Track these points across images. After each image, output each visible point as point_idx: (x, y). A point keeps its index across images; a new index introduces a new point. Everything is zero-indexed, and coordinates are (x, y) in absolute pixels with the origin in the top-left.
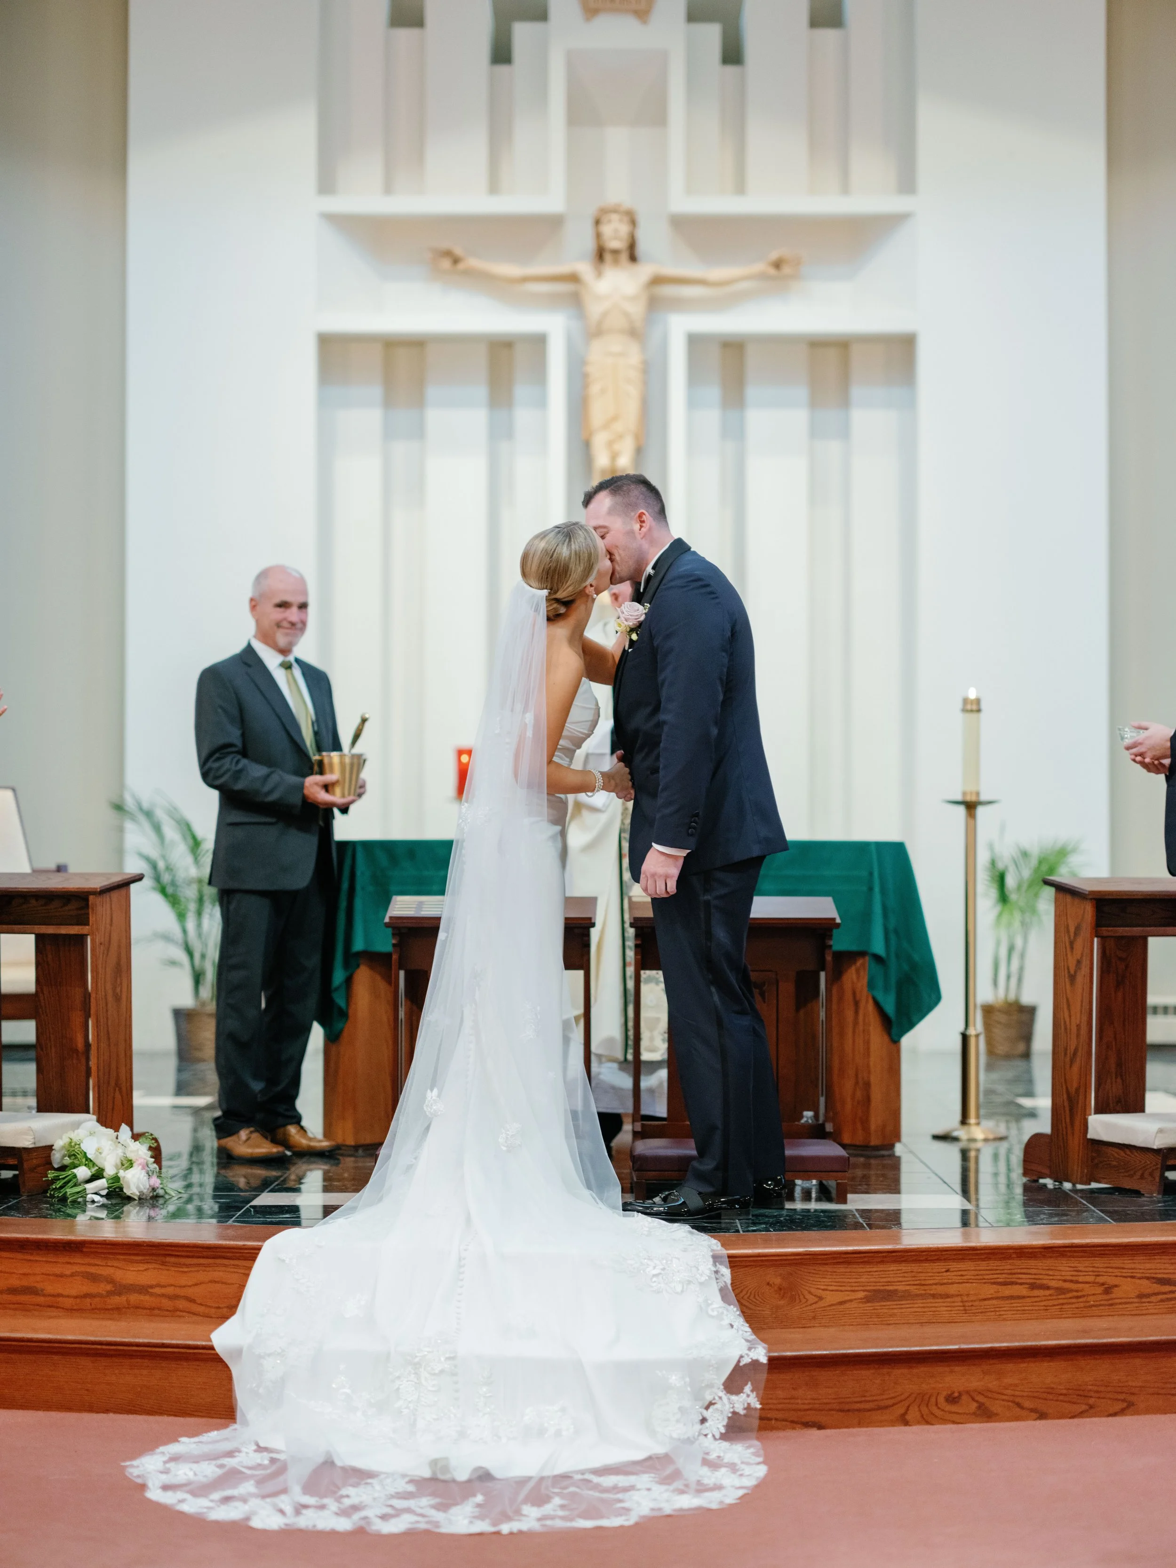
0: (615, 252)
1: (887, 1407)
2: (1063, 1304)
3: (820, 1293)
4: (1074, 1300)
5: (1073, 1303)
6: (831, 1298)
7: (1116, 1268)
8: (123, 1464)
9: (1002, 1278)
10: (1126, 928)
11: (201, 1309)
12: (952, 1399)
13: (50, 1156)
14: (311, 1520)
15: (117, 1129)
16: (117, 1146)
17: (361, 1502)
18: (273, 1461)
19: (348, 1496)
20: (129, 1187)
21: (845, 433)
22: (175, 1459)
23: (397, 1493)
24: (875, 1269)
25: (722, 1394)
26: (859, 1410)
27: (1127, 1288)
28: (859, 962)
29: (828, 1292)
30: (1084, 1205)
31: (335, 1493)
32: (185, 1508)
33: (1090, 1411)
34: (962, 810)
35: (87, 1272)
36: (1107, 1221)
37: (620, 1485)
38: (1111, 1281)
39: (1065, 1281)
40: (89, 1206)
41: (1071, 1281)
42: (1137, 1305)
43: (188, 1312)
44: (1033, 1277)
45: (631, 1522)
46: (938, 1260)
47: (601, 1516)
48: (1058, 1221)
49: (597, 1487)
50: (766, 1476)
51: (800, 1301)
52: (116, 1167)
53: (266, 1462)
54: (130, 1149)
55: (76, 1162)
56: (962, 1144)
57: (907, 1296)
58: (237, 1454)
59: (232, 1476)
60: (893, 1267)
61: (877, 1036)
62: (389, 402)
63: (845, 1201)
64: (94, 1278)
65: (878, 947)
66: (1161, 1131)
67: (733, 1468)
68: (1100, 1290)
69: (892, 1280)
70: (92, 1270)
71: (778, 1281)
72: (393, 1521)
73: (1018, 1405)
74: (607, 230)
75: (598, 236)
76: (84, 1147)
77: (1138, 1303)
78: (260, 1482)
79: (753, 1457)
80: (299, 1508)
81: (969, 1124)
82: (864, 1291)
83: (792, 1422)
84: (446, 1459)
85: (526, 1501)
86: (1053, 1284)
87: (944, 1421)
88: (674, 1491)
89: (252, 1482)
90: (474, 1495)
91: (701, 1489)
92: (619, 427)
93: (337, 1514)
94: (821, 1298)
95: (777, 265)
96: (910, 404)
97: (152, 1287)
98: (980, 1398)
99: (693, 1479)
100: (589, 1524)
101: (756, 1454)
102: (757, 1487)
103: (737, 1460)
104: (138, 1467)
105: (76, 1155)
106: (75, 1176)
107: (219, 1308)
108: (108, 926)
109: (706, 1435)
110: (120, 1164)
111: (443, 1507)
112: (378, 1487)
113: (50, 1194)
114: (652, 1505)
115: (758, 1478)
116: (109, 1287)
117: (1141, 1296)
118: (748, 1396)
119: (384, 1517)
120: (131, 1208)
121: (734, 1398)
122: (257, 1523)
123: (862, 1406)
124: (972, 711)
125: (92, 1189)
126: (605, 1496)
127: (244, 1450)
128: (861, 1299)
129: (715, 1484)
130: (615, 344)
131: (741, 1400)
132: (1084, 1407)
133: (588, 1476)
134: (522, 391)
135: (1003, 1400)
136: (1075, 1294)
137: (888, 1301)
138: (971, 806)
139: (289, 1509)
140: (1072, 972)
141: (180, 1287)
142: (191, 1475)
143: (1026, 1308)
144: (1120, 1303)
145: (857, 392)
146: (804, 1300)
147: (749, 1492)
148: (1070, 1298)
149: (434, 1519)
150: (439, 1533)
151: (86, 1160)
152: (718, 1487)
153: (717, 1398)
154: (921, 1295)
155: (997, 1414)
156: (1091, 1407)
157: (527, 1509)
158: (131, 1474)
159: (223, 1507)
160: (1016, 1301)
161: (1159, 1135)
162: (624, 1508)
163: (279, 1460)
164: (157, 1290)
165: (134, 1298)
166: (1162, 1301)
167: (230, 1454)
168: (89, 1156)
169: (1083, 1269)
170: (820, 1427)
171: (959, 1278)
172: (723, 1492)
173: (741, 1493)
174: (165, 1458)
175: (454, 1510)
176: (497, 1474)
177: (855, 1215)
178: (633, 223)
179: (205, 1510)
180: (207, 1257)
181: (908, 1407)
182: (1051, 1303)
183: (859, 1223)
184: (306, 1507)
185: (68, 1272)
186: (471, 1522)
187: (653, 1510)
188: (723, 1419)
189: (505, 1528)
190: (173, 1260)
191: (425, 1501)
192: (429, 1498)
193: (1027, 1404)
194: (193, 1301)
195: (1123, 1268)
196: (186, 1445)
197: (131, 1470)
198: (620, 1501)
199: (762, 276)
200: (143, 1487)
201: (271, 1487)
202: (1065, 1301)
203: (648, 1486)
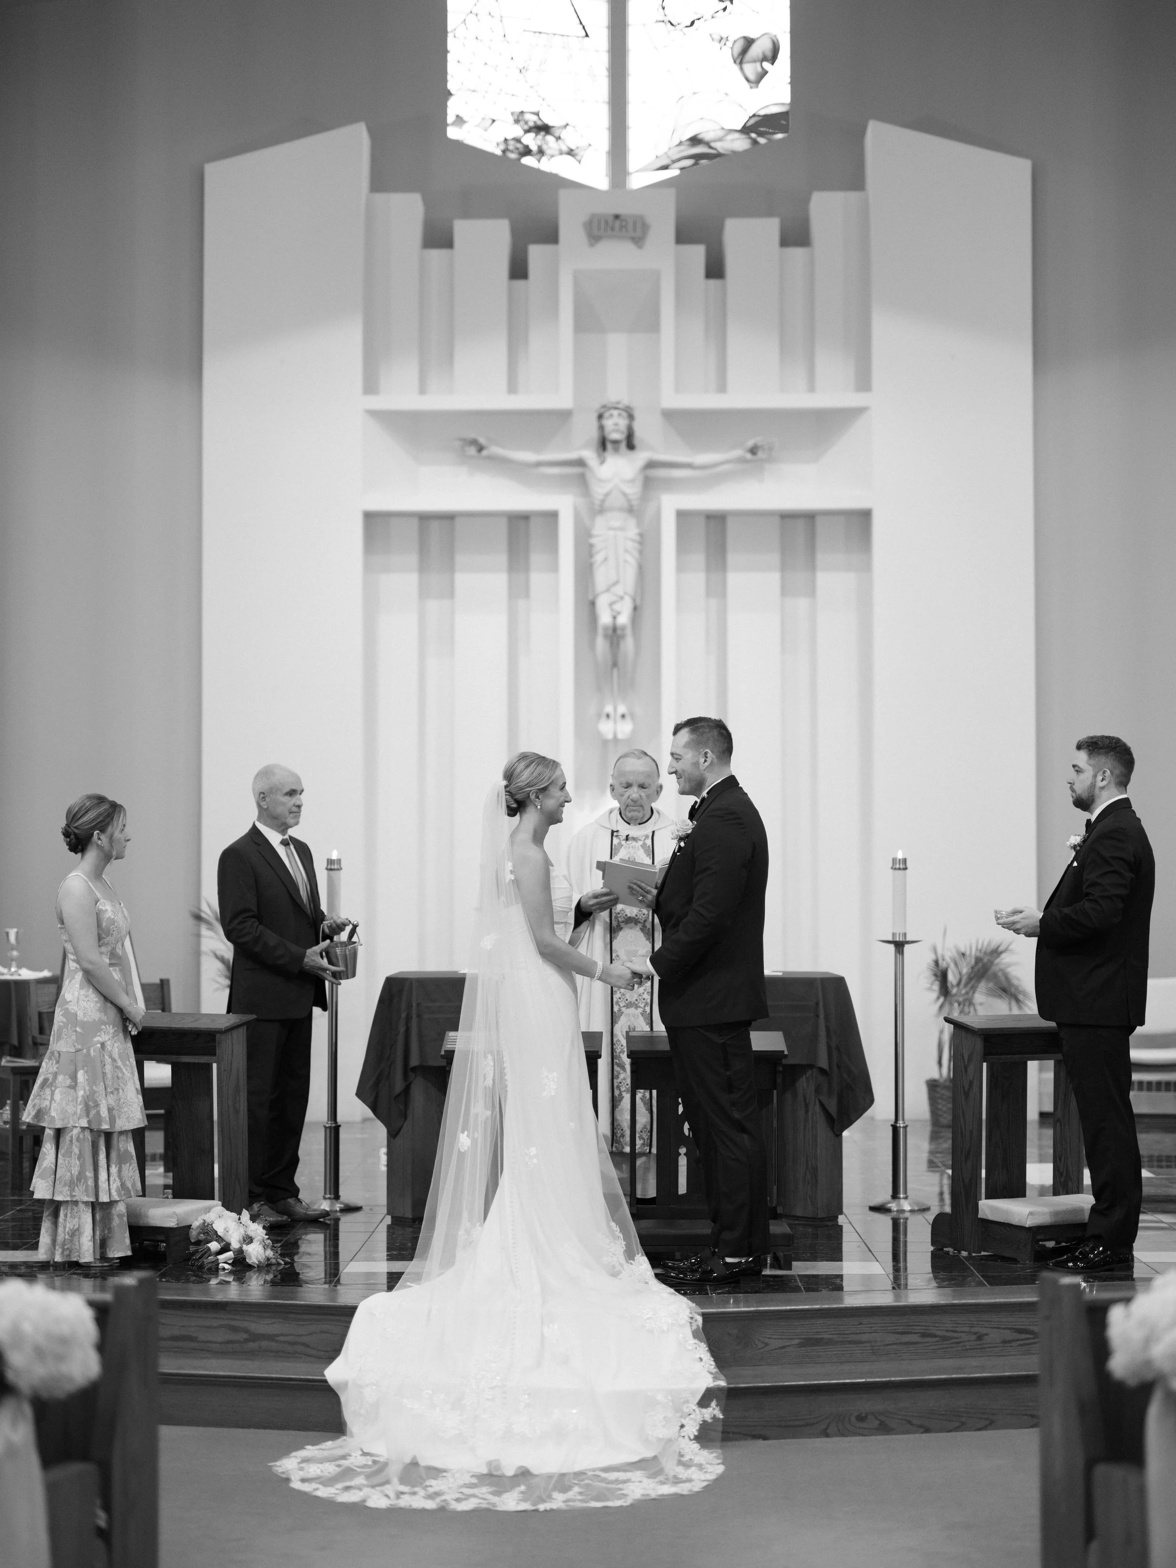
0: (616, 442)
1: (813, 1424)
2: (946, 1348)
3: (767, 1340)
4: (955, 1345)
5: (954, 1347)
6: (775, 1344)
7: (986, 1321)
8: (269, 1464)
9: (900, 1329)
10: (1008, 1056)
11: (313, 1352)
12: (861, 1418)
13: (188, 1234)
14: (406, 1502)
15: (239, 1213)
16: (239, 1226)
17: (441, 1490)
18: (375, 1462)
19: (431, 1486)
20: (250, 1258)
21: (811, 591)
22: (306, 1460)
23: (465, 1484)
24: (807, 1323)
25: (695, 1407)
26: (793, 1426)
27: (994, 1336)
28: (809, 1073)
29: (772, 1340)
30: (972, 1271)
31: (422, 1484)
32: (319, 1493)
33: (961, 1427)
34: (892, 947)
35: (229, 1325)
36: (985, 1285)
37: (620, 1479)
38: (984, 1331)
39: (947, 1331)
40: (221, 1273)
41: (952, 1331)
42: (1001, 1348)
43: (305, 1355)
44: (924, 1328)
45: (628, 1503)
46: (853, 1316)
47: (608, 1500)
48: (948, 1284)
49: (604, 1480)
50: (723, 1473)
51: (752, 1347)
52: (240, 1242)
53: (370, 1463)
54: (250, 1229)
55: (209, 1238)
56: (894, 1214)
57: (830, 1342)
58: (348, 1457)
59: (348, 1473)
60: (821, 1321)
61: (823, 1131)
62: (423, 568)
63: (790, 1268)
64: (234, 1329)
65: (823, 1063)
66: (1031, 1214)
67: (700, 1467)
68: (974, 1337)
69: (820, 1331)
70: (234, 1323)
71: (735, 1331)
72: (464, 1503)
73: (910, 1422)
74: (609, 423)
75: (601, 428)
76: (215, 1226)
77: (1002, 1347)
78: (368, 1477)
79: (715, 1459)
80: (399, 1494)
81: (899, 1198)
82: (799, 1339)
83: (744, 1435)
84: (498, 1460)
85: (555, 1489)
86: (938, 1333)
87: (855, 1434)
88: (658, 1482)
89: (363, 1477)
90: (519, 1485)
91: (677, 1481)
92: (619, 590)
93: (424, 1497)
94: (767, 1344)
95: (753, 451)
96: (867, 567)
97: (277, 1336)
98: (883, 1418)
99: (671, 1474)
100: (599, 1505)
101: (717, 1458)
102: (716, 1480)
103: (703, 1462)
104: (280, 1466)
105: (209, 1233)
106: (209, 1249)
107: (327, 1351)
108: (230, 1056)
109: (684, 1437)
110: (242, 1240)
111: (498, 1493)
112: (451, 1480)
113: (192, 1263)
114: (642, 1492)
115: (717, 1474)
116: (245, 1336)
117: (1004, 1342)
118: (714, 1409)
119: (458, 1500)
120: (252, 1274)
121: (704, 1410)
122: (371, 1504)
123: (797, 1423)
124: (899, 869)
125: (223, 1259)
126: (610, 1486)
127: (353, 1454)
128: (797, 1345)
129: (687, 1478)
130: (616, 519)
131: (709, 1412)
132: (957, 1424)
133: (597, 1473)
134: (537, 558)
135: (899, 1419)
136: (955, 1340)
137: (817, 1346)
138: (899, 946)
139: (392, 1495)
140: (966, 1089)
141: (298, 1336)
142: (318, 1472)
143: (919, 1351)
144: (989, 1347)
145: (821, 558)
146: (754, 1346)
147: (711, 1483)
148: (952, 1343)
149: (493, 1502)
150: (497, 1511)
151: (217, 1237)
152: (689, 1480)
153: (692, 1411)
154: (841, 1342)
155: (893, 1429)
156: (963, 1424)
157: (555, 1495)
158: (277, 1471)
159: (346, 1494)
160: (912, 1346)
161: (1030, 1217)
162: (623, 1494)
163: (379, 1461)
164: (282, 1338)
165: (264, 1344)
166: (1020, 1345)
167: (344, 1457)
168: (219, 1234)
169: (961, 1322)
170: (765, 1438)
171: (868, 1329)
172: (693, 1483)
173: (705, 1484)
174: (299, 1460)
175: (505, 1496)
176: (534, 1471)
177: (796, 1279)
178: (631, 417)
179: (333, 1496)
180: (319, 1314)
181: (829, 1423)
182: (937, 1347)
183: (798, 1286)
184: (403, 1493)
185: (215, 1325)
186: (518, 1503)
187: (643, 1495)
188: (696, 1426)
189: (542, 1507)
190: (292, 1316)
191: (484, 1490)
192: (487, 1487)
193: (916, 1421)
194: (308, 1346)
195: (991, 1321)
196: (310, 1451)
197: (277, 1468)
198: (621, 1489)
199: (741, 460)
200: (288, 1480)
201: (377, 1480)
202: (948, 1346)
203: (640, 1480)
